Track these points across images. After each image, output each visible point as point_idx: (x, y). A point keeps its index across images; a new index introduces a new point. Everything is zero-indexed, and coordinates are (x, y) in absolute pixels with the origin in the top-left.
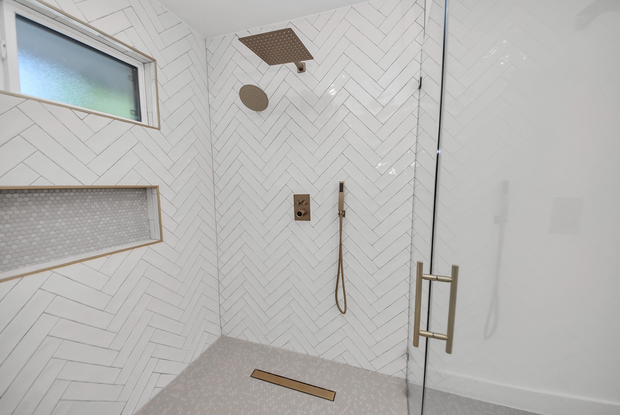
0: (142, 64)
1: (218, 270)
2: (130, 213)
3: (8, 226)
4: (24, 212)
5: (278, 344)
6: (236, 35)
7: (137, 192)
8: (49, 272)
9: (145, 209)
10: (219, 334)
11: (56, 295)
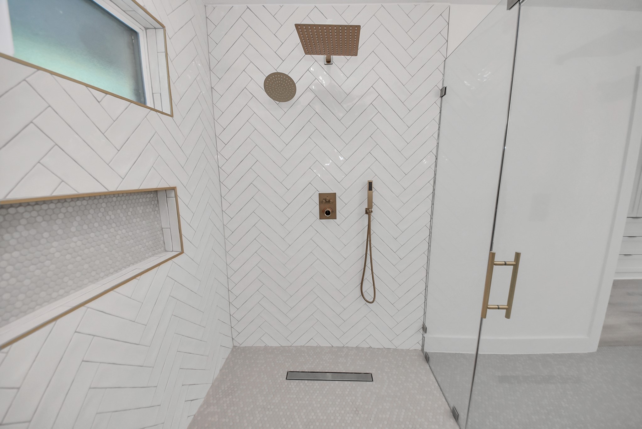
0: (143, 29)
1: (228, 278)
2: (144, 222)
3: (16, 254)
4: (33, 232)
5: (301, 343)
6: (248, 8)
7: (149, 196)
8: (83, 309)
9: (158, 216)
10: (231, 347)
11: (93, 337)
